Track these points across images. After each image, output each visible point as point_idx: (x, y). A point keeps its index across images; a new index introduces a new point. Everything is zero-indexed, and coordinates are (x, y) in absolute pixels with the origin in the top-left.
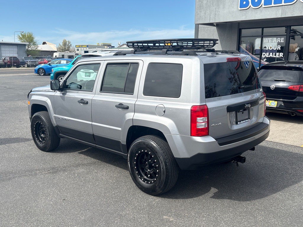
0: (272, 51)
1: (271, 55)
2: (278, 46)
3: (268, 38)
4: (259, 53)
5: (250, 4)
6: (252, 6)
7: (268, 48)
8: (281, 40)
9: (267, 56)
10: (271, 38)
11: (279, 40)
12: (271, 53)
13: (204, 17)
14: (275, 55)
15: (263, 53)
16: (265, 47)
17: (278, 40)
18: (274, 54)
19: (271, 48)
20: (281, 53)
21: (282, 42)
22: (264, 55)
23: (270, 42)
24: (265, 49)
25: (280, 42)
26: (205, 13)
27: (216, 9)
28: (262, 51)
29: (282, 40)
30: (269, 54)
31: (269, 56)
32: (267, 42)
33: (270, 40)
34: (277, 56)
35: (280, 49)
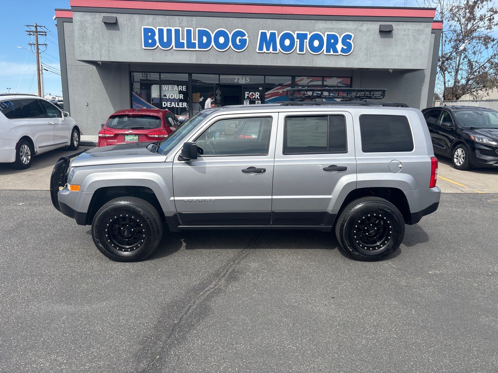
0: (174, 100)
1: (173, 105)
2: (180, 95)
3: (168, 86)
4: (158, 102)
5: (158, 44)
6: (160, 46)
7: (169, 96)
8: (182, 89)
9: (168, 106)
10: (171, 86)
11: (181, 88)
12: (173, 103)
13: (90, 52)
14: (178, 105)
15: (163, 103)
16: (165, 96)
17: (179, 88)
18: (176, 103)
19: (172, 96)
20: (184, 103)
21: (184, 90)
22: (165, 104)
23: (170, 89)
24: (165, 97)
25: (182, 90)
26: (92, 47)
27: (108, 43)
28: (161, 100)
29: (184, 88)
30: (171, 104)
31: (171, 105)
32: (167, 89)
33: (170, 88)
34: (180, 106)
35: (183, 98)
